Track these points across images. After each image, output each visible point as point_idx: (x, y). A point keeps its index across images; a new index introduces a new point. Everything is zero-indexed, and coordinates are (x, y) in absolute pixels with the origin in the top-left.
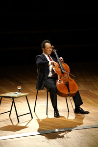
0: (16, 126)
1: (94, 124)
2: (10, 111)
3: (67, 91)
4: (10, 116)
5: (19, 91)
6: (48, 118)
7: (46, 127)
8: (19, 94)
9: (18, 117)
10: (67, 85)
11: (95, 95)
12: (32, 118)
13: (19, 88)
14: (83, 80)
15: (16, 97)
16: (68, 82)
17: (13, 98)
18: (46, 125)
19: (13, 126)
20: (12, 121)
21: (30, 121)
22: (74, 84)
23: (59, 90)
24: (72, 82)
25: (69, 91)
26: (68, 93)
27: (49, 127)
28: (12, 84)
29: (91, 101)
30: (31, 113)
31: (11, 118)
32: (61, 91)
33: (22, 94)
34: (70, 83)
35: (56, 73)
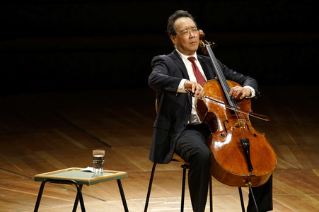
3: (245, 166)
5: (98, 165)
13: (99, 154)
14: (293, 139)
15: (87, 183)
16: (247, 141)
17: (80, 185)
22: (266, 148)
24: (260, 142)
25: (250, 168)
26: (248, 174)
28: (78, 145)
32: (227, 168)
33: (107, 174)
34: (254, 143)
35: (211, 113)
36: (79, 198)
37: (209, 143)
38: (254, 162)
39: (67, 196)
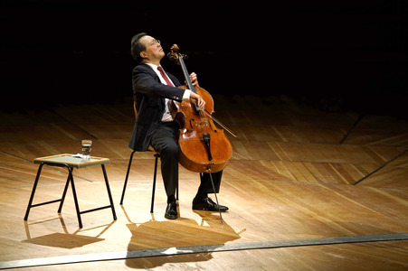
0: (74, 236)
1: (264, 239)
2: (62, 201)
3: (206, 156)
4: (59, 211)
5: (86, 153)
6: (153, 222)
7: (148, 241)
8: (86, 158)
9: (79, 213)
10: (206, 143)
11: (274, 173)
12: (115, 218)
13: (87, 143)
15: (77, 166)
16: (208, 136)
17: (71, 168)
18: (146, 237)
19: (67, 235)
20: (63, 224)
21: (109, 225)
22: (223, 141)
23: (185, 153)
24: (219, 136)
25: (210, 158)
26: (208, 163)
27: (154, 242)
28: (71, 136)
29: (261, 186)
30: (112, 206)
31: (63, 216)
32: (191, 158)
33: (94, 160)
34: (213, 137)
35: (181, 113)
36: (70, 178)
37: (177, 137)
38: (213, 152)
39: (61, 177)
